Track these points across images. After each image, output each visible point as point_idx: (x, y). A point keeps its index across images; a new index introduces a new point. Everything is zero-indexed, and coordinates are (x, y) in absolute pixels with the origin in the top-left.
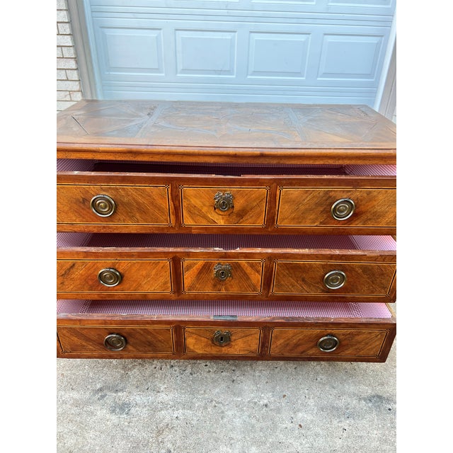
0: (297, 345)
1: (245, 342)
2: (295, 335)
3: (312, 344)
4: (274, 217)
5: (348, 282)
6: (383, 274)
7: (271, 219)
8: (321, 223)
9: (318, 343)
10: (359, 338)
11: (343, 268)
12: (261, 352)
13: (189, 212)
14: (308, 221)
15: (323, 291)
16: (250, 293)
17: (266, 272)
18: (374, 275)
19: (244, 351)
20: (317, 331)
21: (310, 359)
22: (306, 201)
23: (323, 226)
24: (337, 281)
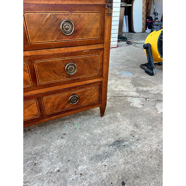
0: (59, 105)
1: (29, 110)
2: (56, 98)
3: (67, 101)
4: (26, 36)
5: (78, 69)
6: (94, 62)
8: (58, 39)
9: (69, 101)
10: (87, 93)
11: (74, 61)
12: (41, 114)
14: (50, 38)
15: (67, 77)
16: (26, 86)
17: (30, 70)
18: (89, 63)
19: (31, 115)
20: (66, 94)
21: (68, 111)
22: (43, 22)
23: (59, 41)
24: (72, 70)
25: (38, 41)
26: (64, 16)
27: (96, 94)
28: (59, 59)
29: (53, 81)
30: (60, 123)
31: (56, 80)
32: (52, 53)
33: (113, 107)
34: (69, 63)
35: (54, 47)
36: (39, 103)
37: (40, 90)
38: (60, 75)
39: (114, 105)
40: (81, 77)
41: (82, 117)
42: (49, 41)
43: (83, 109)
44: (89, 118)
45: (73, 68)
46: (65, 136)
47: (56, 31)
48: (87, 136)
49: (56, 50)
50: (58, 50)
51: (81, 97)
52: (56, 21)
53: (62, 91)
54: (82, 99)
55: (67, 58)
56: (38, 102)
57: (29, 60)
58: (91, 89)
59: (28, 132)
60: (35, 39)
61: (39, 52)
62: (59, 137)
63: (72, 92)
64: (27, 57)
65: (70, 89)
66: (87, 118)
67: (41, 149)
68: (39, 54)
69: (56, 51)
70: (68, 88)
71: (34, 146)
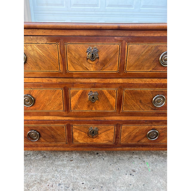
0: (135, 137)
1: (106, 135)
2: (135, 129)
3: (144, 135)
4: (124, 65)
7: (122, 67)
8: (153, 69)
9: (147, 135)
12: (115, 142)
13: (71, 61)
14: (145, 68)
15: (152, 109)
16: (110, 111)
17: (118, 97)
19: (106, 140)
20: (146, 127)
21: (143, 146)
22: (144, 53)
23: (154, 72)
24: (160, 102)
25: (134, 70)
26: (166, 48)
28: (149, 90)
29: (136, 110)
30: (129, 156)
31: (140, 110)
32: (143, 82)
34: (159, 95)
35: (147, 77)
36: (117, 130)
37: (122, 117)
38: (145, 106)
41: (155, 156)
42: (145, 70)
43: (160, 148)
44: (163, 160)
45: (161, 100)
46: (134, 174)
47: (154, 61)
48: (162, 183)
50: (150, 80)
51: (161, 134)
52: (157, 52)
53: (143, 123)
54: (162, 136)
55: (157, 89)
56: (117, 129)
57: (120, 87)
59: (96, 156)
60: (132, 68)
61: (131, 81)
62: (127, 171)
63: (153, 127)
64: (119, 84)
65: (151, 122)
66: (161, 160)
67: (108, 180)
68: (130, 83)
69: (148, 81)
70: (149, 121)
71: (101, 173)
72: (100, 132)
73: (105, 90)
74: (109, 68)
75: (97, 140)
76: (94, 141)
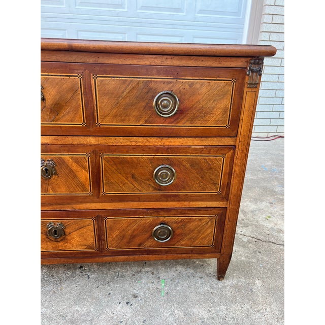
0: (133, 237)
1: (80, 236)
2: (129, 224)
3: (147, 235)
4: (93, 113)
5: (178, 178)
6: (211, 168)
7: (91, 116)
8: (146, 121)
9: (153, 234)
10: (191, 226)
11: (171, 163)
12: (99, 247)
14: (132, 119)
15: (155, 189)
16: (81, 194)
17: (92, 168)
18: (202, 169)
19: (82, 245)
20: (149, 219)
21: (148, 252)
22: (125, 93)
23: (149, 126)
24: (167, 177)
25: (112, 122)
26: (162, 85)
27: (209, 231)
28: (146, 156)
29: (127, 192)
31: (134, 191)
32: (134, 144)
33: (249, 263)
34: (163, 164)
35: (137, 135)
36: (98, 226)
37: (104, 204)
38: (143, 184)
39: (254, 260)
40: (182, 193)
42: (130, 124)
43: (179, 256)
45: (168, 174)
46: (133, 301)
47: (145, 108)
49: (141, 139)
50: (144, 141)
51: (178, 232)
52: (148, 93)
53: (144, 213)
54: (178, 235)
55: (160, 156)
56: (98, 224)
57: (93, 152)
58: (200, 220)
59: (78, 271)
60: (108, 118)
61: (112, 141)
62: (123, 298)
63: (162, 219)
64: (91, 145)
65: (157, 211)
68: (111, 144)
69: (141, 141)
70: (154, 209)
71: (75, 304)
72: (67, 231)
73: (67, 157)
74: (67, 117)
75: (66, 244)
76: (61, 248)
